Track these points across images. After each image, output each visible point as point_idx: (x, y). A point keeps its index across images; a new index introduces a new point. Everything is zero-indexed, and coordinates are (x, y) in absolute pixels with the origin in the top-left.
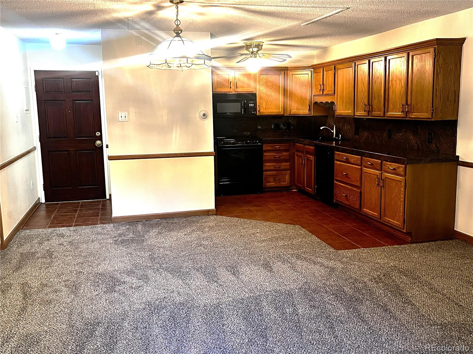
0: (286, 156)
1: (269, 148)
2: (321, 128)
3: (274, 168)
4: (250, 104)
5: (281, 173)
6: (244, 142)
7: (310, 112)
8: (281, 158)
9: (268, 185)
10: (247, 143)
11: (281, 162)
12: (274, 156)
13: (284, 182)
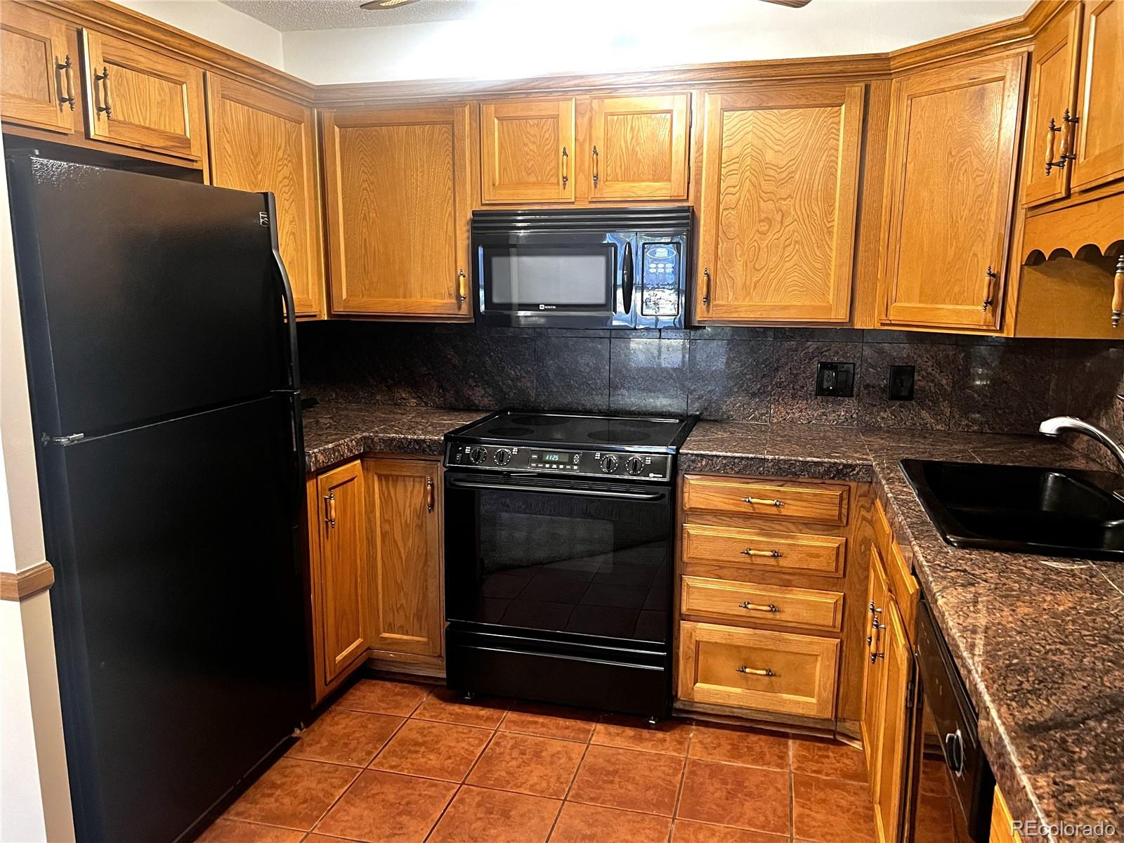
0: (818, 556)
1: (719, 503)
2: (1049, 427)
3: (743, 612)
4: (653, 266)
5: (785, 641)
6: (577, 458)
7: (994, 313)
8: (782, 562)
9: (703, 691)
10: (586, 462)
11: (787, 585)
12: (744, 547)
13: (797, 691)
